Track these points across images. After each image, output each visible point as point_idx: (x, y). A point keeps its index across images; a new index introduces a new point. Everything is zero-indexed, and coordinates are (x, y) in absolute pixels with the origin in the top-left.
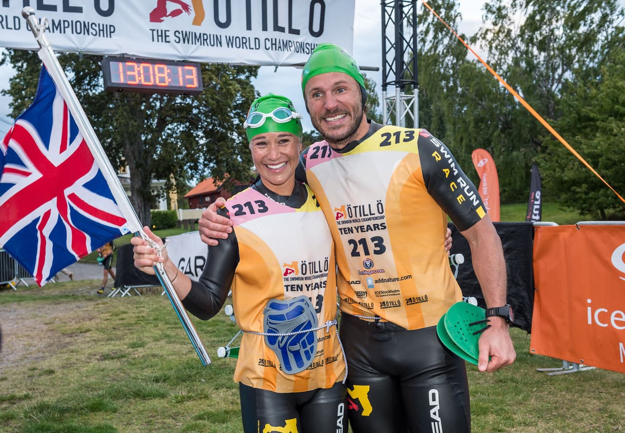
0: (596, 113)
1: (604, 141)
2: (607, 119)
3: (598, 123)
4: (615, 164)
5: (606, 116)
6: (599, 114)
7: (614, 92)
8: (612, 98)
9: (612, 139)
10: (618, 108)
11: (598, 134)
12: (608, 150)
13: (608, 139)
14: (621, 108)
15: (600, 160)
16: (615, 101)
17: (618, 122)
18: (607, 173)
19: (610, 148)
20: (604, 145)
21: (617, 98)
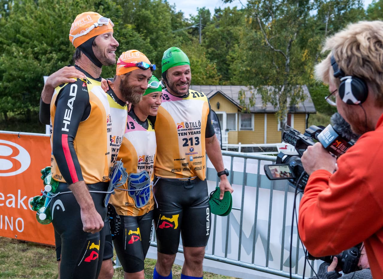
0: (3, 38)
1: (7, 61)
2: (11, 44)
3: (5, 46)
4: (14, 79)
5: (11, 42)
6: (6, 40)
7: (17, 24)
8: (15, 29)
9: (14, 60)
10: (18, 37)
11: (4, 55)
12: (10, 67)
13: (11, 59)
14: (21, 37)
15: (4, 74)
16: (17, 31)
17: (18, 47)
18: (8, 85)
19: (11, 67)
20: (8, 64)
21: (19, 29)
